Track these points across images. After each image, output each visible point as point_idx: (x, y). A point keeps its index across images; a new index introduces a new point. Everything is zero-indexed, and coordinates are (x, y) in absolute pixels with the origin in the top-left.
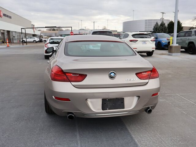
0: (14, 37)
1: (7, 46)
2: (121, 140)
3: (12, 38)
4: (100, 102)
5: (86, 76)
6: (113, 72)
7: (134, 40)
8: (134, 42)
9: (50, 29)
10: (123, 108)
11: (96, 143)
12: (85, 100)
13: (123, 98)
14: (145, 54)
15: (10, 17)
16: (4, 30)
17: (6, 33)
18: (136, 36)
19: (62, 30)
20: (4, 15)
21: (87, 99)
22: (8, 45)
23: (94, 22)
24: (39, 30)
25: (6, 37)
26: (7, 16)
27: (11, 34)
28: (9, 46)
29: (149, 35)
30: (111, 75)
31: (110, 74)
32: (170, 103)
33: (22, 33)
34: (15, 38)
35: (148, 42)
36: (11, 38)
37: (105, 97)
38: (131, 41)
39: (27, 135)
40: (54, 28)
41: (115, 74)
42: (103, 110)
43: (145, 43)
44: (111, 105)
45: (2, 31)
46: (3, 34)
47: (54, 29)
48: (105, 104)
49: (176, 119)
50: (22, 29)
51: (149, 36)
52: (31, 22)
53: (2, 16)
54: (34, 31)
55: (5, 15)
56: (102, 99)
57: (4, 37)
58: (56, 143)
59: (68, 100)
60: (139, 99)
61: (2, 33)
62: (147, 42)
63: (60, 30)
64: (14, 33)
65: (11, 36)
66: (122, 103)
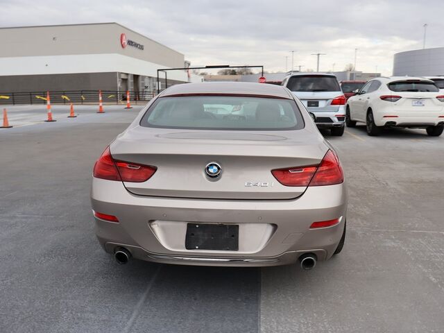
0: (146, 87)
1: (126, 106)
2: (229, 322)
3: (143, 89)
4: (182, 229)
5: (155, 169)
6: (216, 165)
7: (391, 97)
8: (391, 101)
9: (226, 71)
10: (236, 248)
11: (170, 320)
12: (147, 221)
13: (238, 226)
14: (424, 131)
15: (141, 48)
16: (127, 74)
17: (131, 81)
18: (398, 86)
19: (251, 74)
20: (130, 43)
21: (151, 221)
22: (128, 105)
23: (319, 54)
24: (202, 74)
25: (131, 88)
26: (136, 45)
27: (140, 82)
28: (131, 106)
29: (433, 84)
30: (209, 172)
31: (208, 168)
32: (409, 253)
33: (158, 79)
34: (148, 90)
35: (429, 100)
36: (141, 90)
37: (195, 220)
38: (384, 98)
39: (46, 285)
40: (234, 69)
41: (219, 168)
42: (187, 249)
43: (421, 103)
44: (206, 238)
45: (123, 76)
46: (125, 81)
47: (233, 71)
48: (193, 234)
49: (398, 292)
50: (158, 70)
51: (432, 86)
52: (183, 56)
53: (126, 44)
54: (189, 76)
55: (132, 42)
56: (188, 224)
57: (127, 88)
58: (89, 309)
59: (113, 219)
60: (274, 231)
61: (123, 79)
62: (425, 102)
63: (247, 74)
64: (147, 80)
65: (140, 85)
66: (233, 236)
